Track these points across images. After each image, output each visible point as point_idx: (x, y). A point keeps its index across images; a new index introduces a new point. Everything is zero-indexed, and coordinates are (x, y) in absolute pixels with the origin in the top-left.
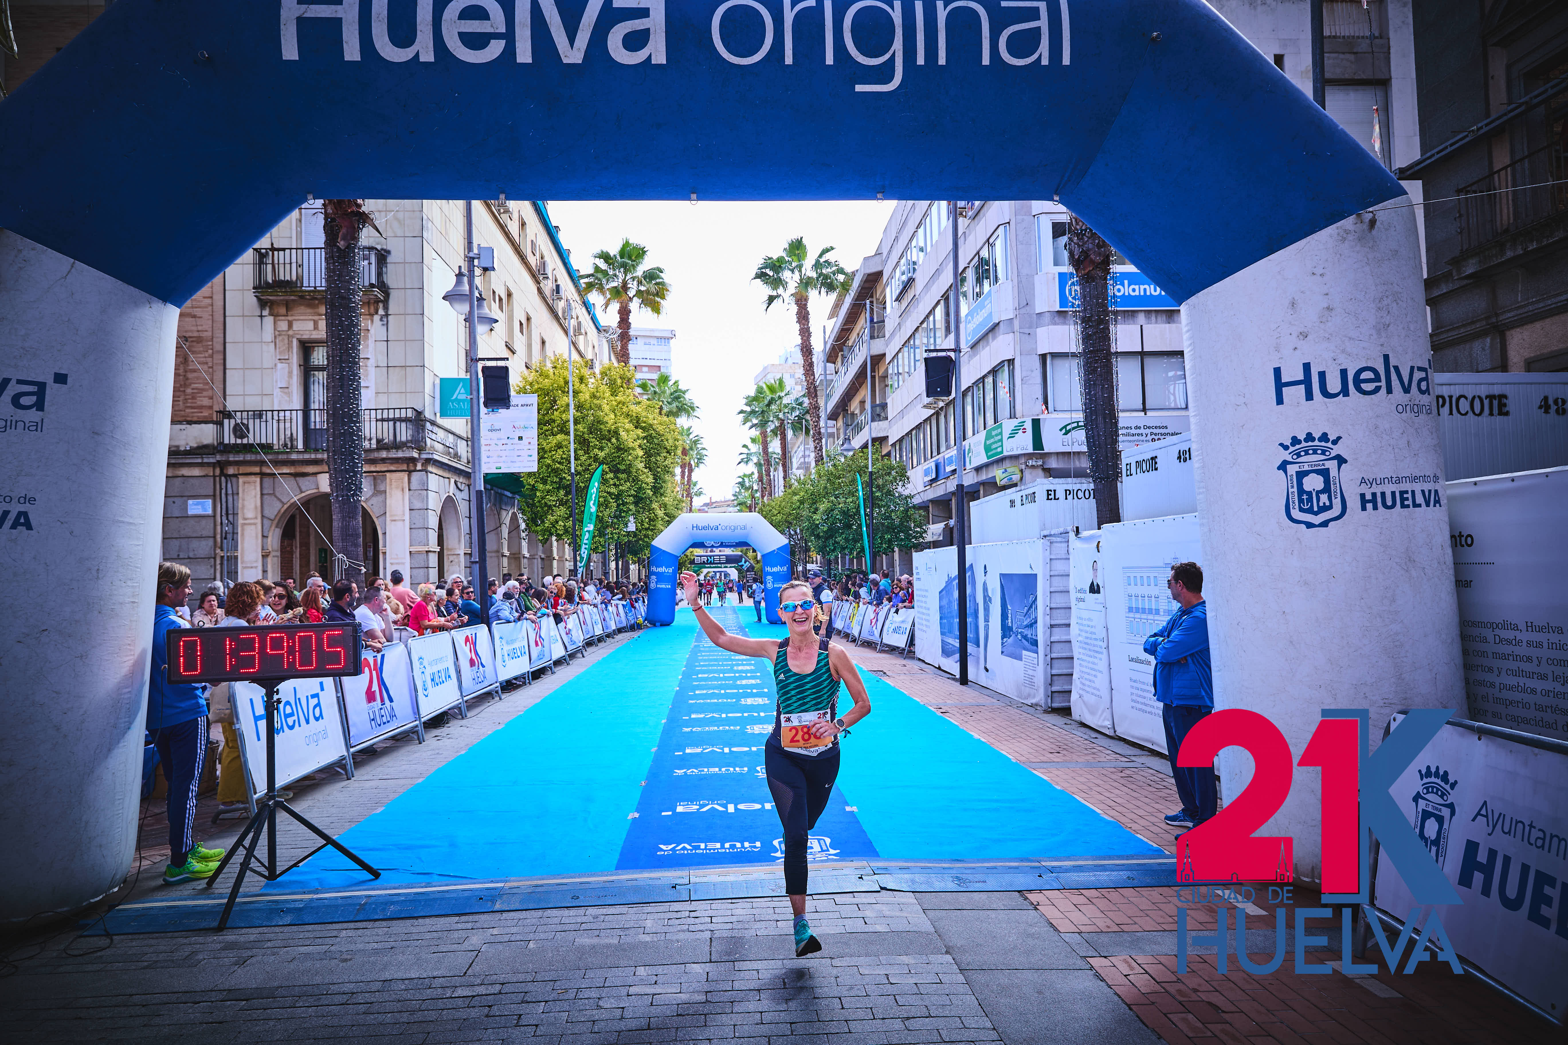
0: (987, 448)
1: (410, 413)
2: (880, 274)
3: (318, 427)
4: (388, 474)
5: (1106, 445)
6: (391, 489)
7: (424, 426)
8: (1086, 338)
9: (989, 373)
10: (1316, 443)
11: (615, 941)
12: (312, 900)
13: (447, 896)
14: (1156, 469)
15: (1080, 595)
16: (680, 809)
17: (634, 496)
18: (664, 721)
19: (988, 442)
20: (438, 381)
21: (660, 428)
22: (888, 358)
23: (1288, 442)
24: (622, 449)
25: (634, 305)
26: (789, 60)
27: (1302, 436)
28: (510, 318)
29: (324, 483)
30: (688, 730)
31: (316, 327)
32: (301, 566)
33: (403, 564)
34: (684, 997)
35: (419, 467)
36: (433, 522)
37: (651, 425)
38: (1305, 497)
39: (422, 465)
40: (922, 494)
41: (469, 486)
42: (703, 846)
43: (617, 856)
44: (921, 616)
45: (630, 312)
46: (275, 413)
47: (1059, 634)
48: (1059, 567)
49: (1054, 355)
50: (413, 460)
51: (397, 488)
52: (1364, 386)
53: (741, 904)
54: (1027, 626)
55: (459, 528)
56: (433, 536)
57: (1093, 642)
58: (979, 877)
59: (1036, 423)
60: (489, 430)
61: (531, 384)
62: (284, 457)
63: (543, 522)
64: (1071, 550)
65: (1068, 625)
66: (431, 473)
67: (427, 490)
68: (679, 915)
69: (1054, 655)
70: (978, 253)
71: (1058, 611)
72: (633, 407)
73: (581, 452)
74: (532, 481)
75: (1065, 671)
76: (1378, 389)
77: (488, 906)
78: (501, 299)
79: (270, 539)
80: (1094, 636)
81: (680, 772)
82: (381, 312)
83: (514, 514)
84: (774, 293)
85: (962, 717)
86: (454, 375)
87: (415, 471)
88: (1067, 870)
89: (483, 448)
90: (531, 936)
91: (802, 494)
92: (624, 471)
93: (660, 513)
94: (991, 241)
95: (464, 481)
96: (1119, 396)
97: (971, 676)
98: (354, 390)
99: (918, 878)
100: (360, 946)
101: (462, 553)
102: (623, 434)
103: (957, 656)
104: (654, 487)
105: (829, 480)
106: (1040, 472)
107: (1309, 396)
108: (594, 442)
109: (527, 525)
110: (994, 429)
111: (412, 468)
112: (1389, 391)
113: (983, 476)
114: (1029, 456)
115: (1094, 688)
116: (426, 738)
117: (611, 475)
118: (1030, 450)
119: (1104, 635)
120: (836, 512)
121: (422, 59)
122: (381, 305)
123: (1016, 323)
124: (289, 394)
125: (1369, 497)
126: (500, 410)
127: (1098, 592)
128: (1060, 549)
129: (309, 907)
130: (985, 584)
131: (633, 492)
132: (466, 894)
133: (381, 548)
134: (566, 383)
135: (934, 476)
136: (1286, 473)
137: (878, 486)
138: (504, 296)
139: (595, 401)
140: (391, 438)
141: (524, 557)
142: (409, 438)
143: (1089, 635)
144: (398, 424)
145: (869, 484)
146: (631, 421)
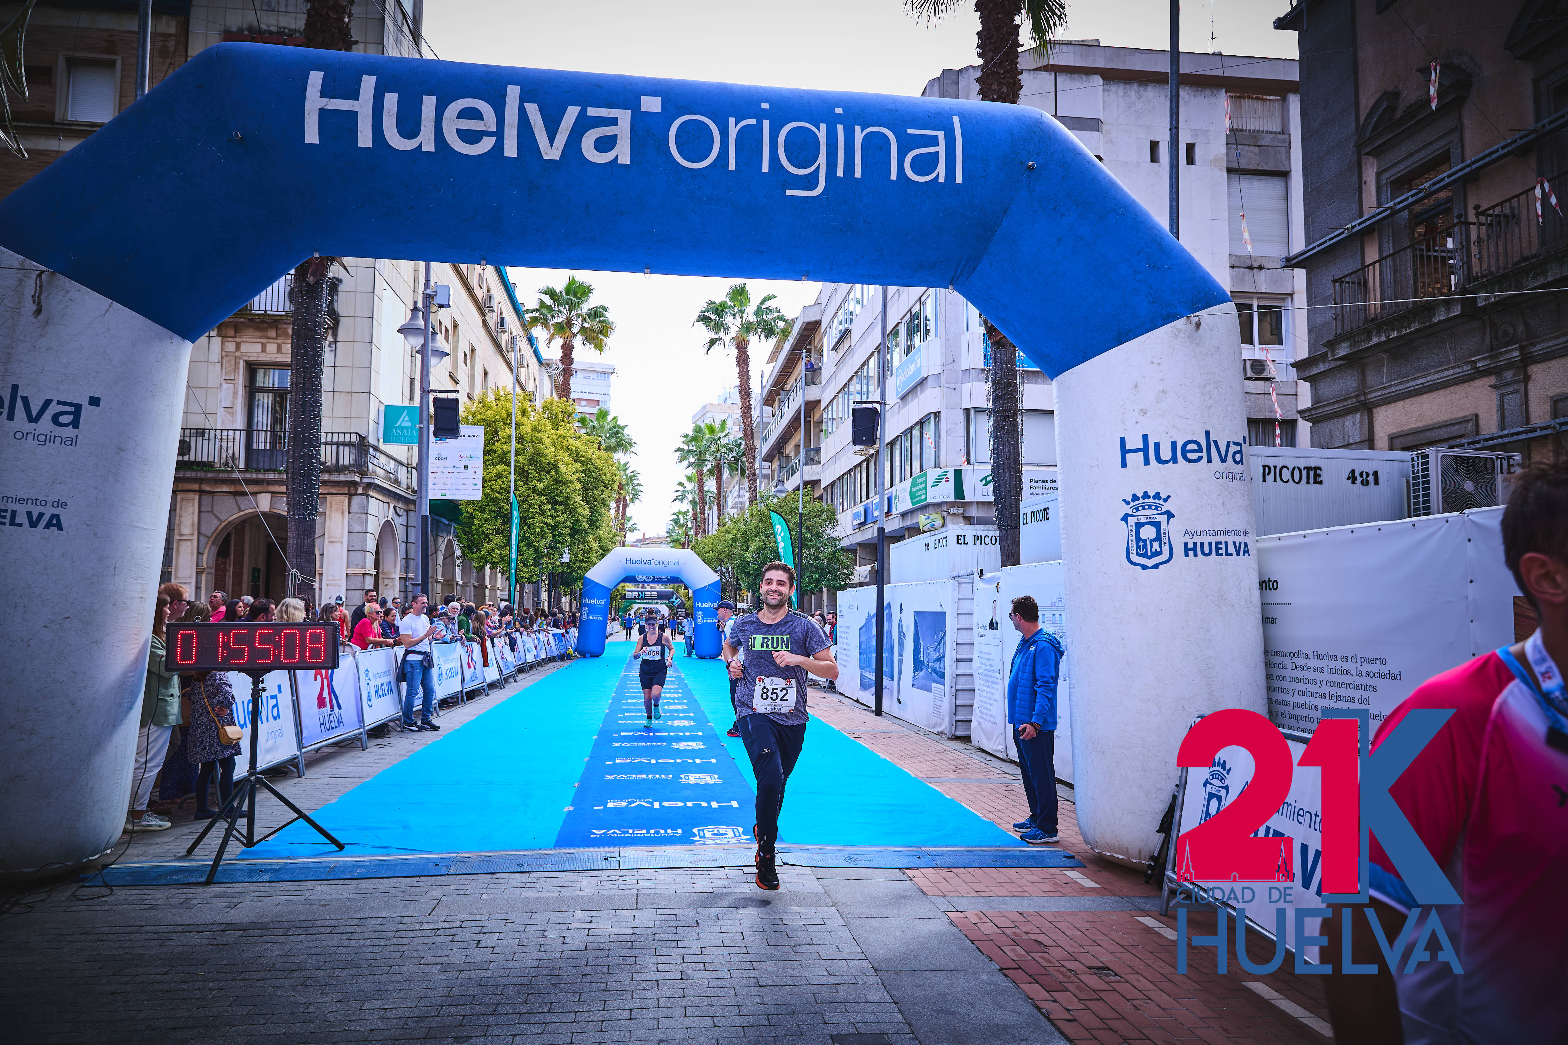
0: (913, 495)
1: (354, 438)
2: (818, 323)
3: (262, 447)
4: (329, 497)
5: (1011, 496)
6: (331, 511)
7: (367, 452)
8: (996, 399)
9: (916, 424)
10: (1151, 500)
11: (556, 894)
12: (286, 863)
13: (406, 862)
14: (1048, 519)
15: (981, 631)
16: (610, 805)
17: (571, 528)
18: (595, 737)
19: (913, 490)
20: (382, 408)
21: (599, 463)
22: (823, 405)
23: (1129, 499)
24: (560, 482)
25: (578, 342)
26: (732, 167)
27: (1140, 495)
28: (456, 348)
29: (264, 503)
30: (619, 744)
31: (264, 350)
32: (233, 584)
33: (339, 585)
34: (614, 931)
35: (360, 491)
36: (371, 545)
37: (590, 460)
38: (1141, 544)
39: (363, 489)
40: (850, 537)
41: (407, 511)
42: (631, 831)
43: (554, 838)
44: (842, 651)
45: (573, 347)
46: (218, 432)
47: (963, 669)
48: (966, 606)
49: (978, 410)
50: (355, 484)
51: (337, 511)
52: (1190, 456)
53: (663, 871)
54: (936, 660)
55: (396, 553)
56: (370, 559)
57: (990, 674)
58: (868, 857)
59: (958, 473)
60: (436, 459)
61: (474, 415)
62: (225, 475)
63: (479, 550)
64: (975, 590)
65: (971, 660)
66: (372, 497)
67: (367, 513)
68: (610, 878)
69: (958, 687)
70: (910, 310)
71: (964, 647)
72: (572, 441)
73: (520, 483)
74: (470, 509)
75: (968, 702)
76: (1200, 458)
77: (444, 871)
78: (447, 330)
79: (205, 556)
80: (992, 669)
81: (611, 777)
82: (330, 338)
83: (450, 541)
84: (716, 337)
85: (872, 741)
86: (398, 403)
87: (356, 494)
88: (942, 854)
89: (430, 475)
90: (483, 891)
91: (735, 532)
92: (561, 504)
93: (595, 546)
94: (923, 299)
95: (403, 507)
96: (1024, 453)
97: (885, 708)
98: (316, 415)
99: (815, 856)
100: (337, 896)
101: (397, 576)
102: (562, 467)
103: (874, 688)
104: (591, 520)
105: (761, 520)
106: (961, 519)
107: (1147, 462)
108: (533, 473)
109: (463, 552)
110: (919, 477)
111: (353, 492)
112: (1209, 460)
113: (908, 522)
114: (951, 504)
115: (991, 716)
116: (369, 745)
117: (549, 506)
118: (952, 499)
119: (1000, 667)
120: (767, 551)
121: (424, 149)
122: (330, 332)
123: (943, 378)
124: (233, 414)
125: (1190, 546)
126: (447, 440)
127: (997, 629)
128: (966, 590)
129: (284, 868)
130: (900, 621)
131: (569, 524)
132: (423, 861)
133: (317, 568)
134: (509, 415)
135: (862, 520)
136: (1127, 523)
137: (808, 528)
138: (450, 328)
139: (536, 434)
140: (334, 461)
141: (457, 584)
142: (352, 462)
143: (988, 668)
144: (341, 448)
145: (800, 525)
146: (570, 455)
